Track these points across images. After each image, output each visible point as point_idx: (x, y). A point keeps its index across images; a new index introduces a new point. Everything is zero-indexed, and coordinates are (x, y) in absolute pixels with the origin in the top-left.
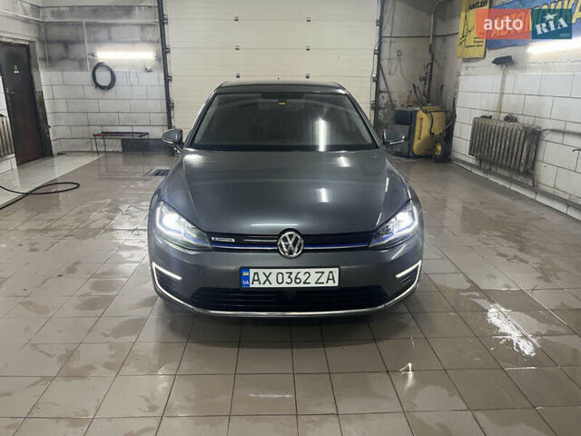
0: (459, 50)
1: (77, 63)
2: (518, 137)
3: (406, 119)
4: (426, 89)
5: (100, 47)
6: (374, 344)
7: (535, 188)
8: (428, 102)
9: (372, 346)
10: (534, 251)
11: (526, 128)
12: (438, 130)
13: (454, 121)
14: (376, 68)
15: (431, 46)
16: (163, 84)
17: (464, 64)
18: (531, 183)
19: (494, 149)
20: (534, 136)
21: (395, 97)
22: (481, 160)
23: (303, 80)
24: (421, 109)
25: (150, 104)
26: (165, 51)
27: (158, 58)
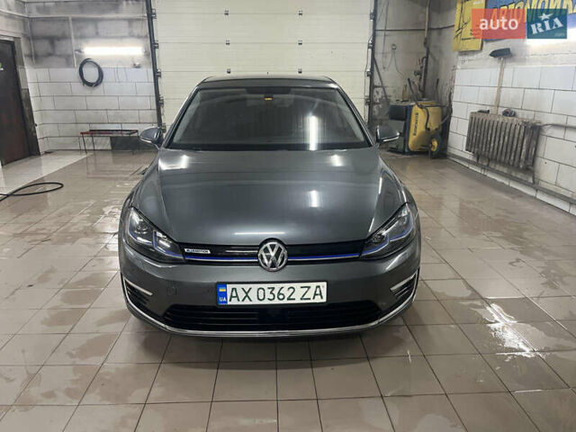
0: (455, 43)
1: (63, 60)
2: (517, 132)
3: (401, 114)
4: (422, 84)
5: (87, 42)
6: (367, 363)
7: (535, 185)
8: (423, 97)
9: (365, 365)
10: (537, 253)
11: (525, 123)
12: (433, 125)
13: (450, 117)
14: (370, 62)
15: (426, 39)
16: (153, 81)
17: (460, 58)
18: (531, 180)
19: (492, 145)
20: (534, 131)
21: (389, 91)
22: (478, 156)
23: (295, 74)
24: (417, 104)
25: (139, 100)
26: (154, 46)
27: (146, 54)
